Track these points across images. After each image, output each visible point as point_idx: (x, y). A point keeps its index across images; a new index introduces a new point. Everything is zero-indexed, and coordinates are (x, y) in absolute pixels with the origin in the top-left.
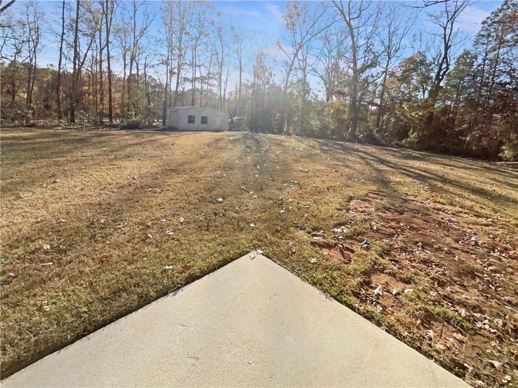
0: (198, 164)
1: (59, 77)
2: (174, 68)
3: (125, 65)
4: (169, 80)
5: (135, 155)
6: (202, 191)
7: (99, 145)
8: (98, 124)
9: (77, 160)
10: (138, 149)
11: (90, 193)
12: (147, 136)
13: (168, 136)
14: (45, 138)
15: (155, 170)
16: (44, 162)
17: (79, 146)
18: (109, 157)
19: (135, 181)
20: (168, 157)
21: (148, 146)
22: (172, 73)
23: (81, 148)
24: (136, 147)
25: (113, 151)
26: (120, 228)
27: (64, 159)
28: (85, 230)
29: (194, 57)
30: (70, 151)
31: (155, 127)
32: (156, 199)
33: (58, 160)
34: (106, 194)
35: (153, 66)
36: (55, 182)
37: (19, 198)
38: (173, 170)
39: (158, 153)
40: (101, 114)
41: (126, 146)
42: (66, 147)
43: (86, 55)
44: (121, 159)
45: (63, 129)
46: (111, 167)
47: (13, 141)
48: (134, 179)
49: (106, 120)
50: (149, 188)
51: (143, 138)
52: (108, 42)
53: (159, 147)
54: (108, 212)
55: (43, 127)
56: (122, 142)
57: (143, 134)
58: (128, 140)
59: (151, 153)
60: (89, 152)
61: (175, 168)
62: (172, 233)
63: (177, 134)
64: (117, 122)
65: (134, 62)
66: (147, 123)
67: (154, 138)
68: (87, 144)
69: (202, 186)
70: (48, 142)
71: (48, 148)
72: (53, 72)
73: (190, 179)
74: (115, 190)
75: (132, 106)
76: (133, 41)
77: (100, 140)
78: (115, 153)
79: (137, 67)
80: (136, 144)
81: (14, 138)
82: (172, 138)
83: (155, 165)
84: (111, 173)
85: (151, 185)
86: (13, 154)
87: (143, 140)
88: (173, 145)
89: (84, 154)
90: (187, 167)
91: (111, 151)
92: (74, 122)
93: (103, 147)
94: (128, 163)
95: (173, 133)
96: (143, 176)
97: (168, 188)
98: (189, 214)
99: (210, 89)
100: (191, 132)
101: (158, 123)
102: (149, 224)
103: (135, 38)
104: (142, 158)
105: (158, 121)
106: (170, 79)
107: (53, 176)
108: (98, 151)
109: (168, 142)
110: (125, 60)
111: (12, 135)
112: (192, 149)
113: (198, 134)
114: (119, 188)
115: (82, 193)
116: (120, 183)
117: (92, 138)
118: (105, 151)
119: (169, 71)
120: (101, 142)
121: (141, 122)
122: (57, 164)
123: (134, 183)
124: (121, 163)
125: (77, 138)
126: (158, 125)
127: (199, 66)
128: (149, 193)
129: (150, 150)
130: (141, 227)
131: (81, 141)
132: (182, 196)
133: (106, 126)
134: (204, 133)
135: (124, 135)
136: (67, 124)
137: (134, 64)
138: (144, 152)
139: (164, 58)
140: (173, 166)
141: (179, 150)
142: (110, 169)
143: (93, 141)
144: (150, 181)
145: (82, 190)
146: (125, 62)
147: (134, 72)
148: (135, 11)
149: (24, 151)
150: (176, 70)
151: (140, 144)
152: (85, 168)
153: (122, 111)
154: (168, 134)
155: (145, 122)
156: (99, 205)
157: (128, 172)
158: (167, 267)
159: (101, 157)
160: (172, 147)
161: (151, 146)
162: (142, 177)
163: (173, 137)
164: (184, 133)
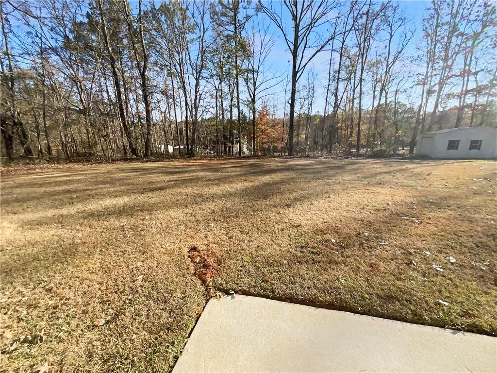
0: (471, 201)
1: (324, 119)
2: (434, 86)
3: (374, 97)
4: (424, 101)
5: (386, 183)
6: (481, 235)
7: (353, 172)
8: (348, 154)
9: (340, 183)
10: (388, 177)
11: (353, 210)
12: (395, 165)
13: (420, 165)
14: (317, 165)
15: (409, 200)
16: (321, 182)
17: (339, 171)
18: (363, 182)
19: (389, 207)
20: (423, 189)
21: (398, 175)
22: (430, 92)
23: (341, 173)
24: (386, 176)
25: (365, 177)
26: (382, 245)
27: (331, 181)
28: (355, 237)
29: (468, 63)
30: (334, 175)
31: (400, 155)
32: (415, 229)
33: (327, 181)
34: (365, 214)
35: (405, 91)
36: (329, 197)
37: (312, 204)
38: (432, 202)
39: (411, 182)
40: (351, 146)
41: (376, 174)
42: (332, 172)
43: (342, 97)
44: (372, 185)
45: (325, 158)
46: (367, 191)
47: (303, 167)
48: (388, 205)
49: (354, 150)
50: (406, 216)
51: (391, 166)
52: (361, 80)
53: (411, 176)
54: (370, 228)
55: (313, 157)
56: (372, 170)
57: (391, 162)
58: (377, 168)
59: (403, 183)
60: (347, 177)
61: (434, 201)
62: (442, 270)
63: (432, 163)
64: (363, 151)
65: (384, 91)
66: (392, 152)
67: (404, 167)
68: (344, 171)
69: (479, 229)
70: (320, 168)
71: (320, 172)
72: (320, 117)
73: (458, 216)
74: (372, 211)
75: (378, 136)
76: (385, 70)
77: (353, 168)
78: (367, 179)
79: (386, 96)
80: (385, 173)
81: (302, 165)
82: (426, 168)
83: (409, 194)
84: (367, 196)
85: (407, 214)
86: (305, 175)
87: (392, 169)
88: (428, 175)
89: (344, 179)
90: (452, 202)
91: (364, 178)
92: (331, 152)
93: (357, 173)
94: (380, 190)
95: (426, 162)
96: (397, 204)
97: (428, 221)
98: (462, 257)
99: (492, 101)
100: (452, 161)
101: (404, 151)
102: (412, 251)
103: (387, 66)
104: (394, 187)
105: (403, 149)
106: (427, 100)
107: (327, 192)
108: (353, 177)
109: (421, 172)
110: (374, 92)
111: (301, 163)
112: (458, 181)
113: (466, 164)
114: (376, 210)
115: (347, 208)
116: (376, 206)
117: (346, 166)
118: (358, 177)
119: (425, 91)
120: (355, 170)
121: (385, 151)
122: (328, 184)
123: (389, 209)
124: (374, 189)
125: (337, 165)
126: (404, 153)
127: (476, 73)
128: (406, 222)
129: (400, 178)
130: (403, 251)
131: (339, 167)
132: (450, 233)
133: (354, 156)
134: (475, 163)
135: (372, 164)
136: (327, 155)
137: (384, 94)
138: (395, 180)
139: (421, 77)
140: (432, 199)
141: (437, 181)
142: (366, 192)
143: (348, 168)
144: (404, 210)
145: (347, 206)
146: (374, 94)
147: (383, 101)
148: (391, 37)
149: (309, 173)
150: (437, 88)
151: (390, 173)
152: (347, 190)
153: (368, 142)
154: (420, 163)
155: (390, 151)
156: (362, 220)
157: (381, 197)
158: (440, 301)
159: (356, 182)
160: (427, 177)
161: (401, 175)
162: (395, 205)
163: (427, 166)
164: (442, 162)
